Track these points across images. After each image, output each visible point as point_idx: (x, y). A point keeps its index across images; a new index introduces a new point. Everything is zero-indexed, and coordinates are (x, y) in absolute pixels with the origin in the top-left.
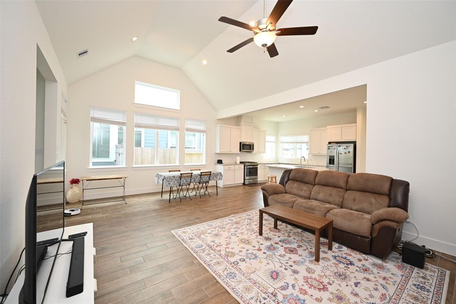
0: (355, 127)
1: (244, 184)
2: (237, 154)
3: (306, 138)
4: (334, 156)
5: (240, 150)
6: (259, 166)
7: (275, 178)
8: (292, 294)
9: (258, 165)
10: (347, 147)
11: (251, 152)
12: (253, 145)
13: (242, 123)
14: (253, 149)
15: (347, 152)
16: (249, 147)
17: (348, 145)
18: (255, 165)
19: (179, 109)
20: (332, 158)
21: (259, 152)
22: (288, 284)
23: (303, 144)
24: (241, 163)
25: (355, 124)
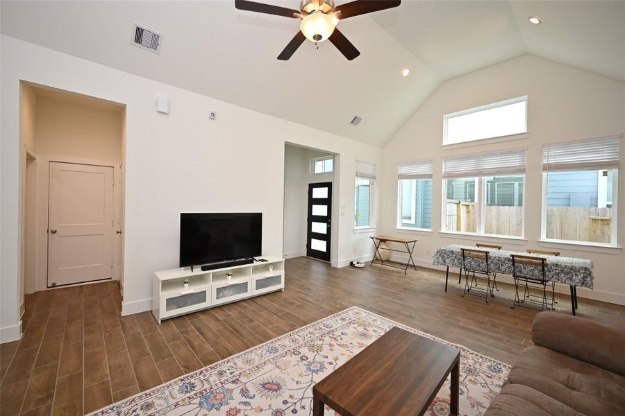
8: (232, 398)
19: (526, 131)
22: (252, 398)
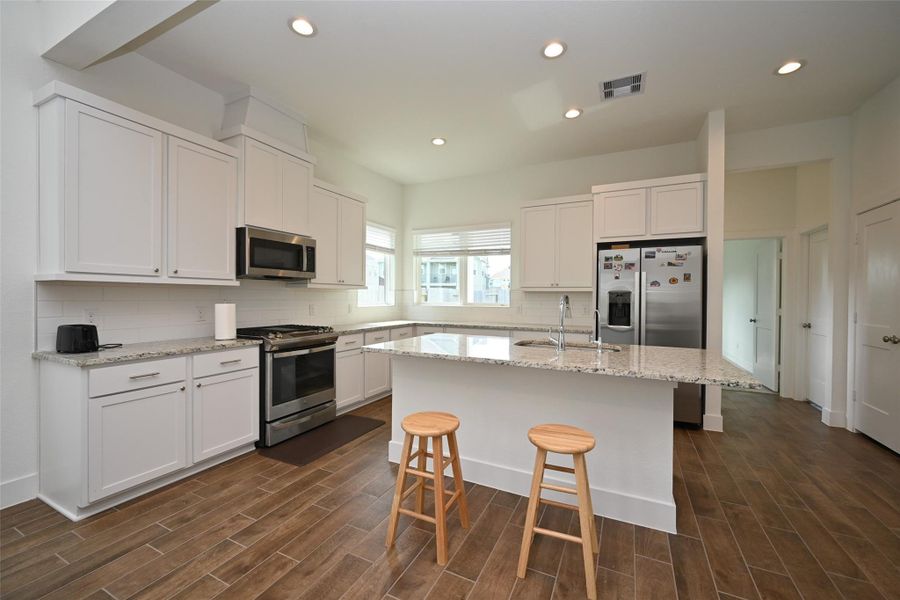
0: (699, 186)
1: (260, 445)
2: (220, 293)
3: (502, 237)
4: (628, 294)
5: (240, 272)
6: (339, 346)
7: (451, 436)
9: (333, 340)
10: (679, 257)
11: (304, 281)
12: (312, 251)
13: (244, 129)
14: (312, 268)
15: (681, 278)
16: (288, 257)
17: (681, 250)
18: (322, 343)
20: (620, 301)
21: (341, 283)
23: (491, 259)
24: (244, 334)
25: (697, 177)
